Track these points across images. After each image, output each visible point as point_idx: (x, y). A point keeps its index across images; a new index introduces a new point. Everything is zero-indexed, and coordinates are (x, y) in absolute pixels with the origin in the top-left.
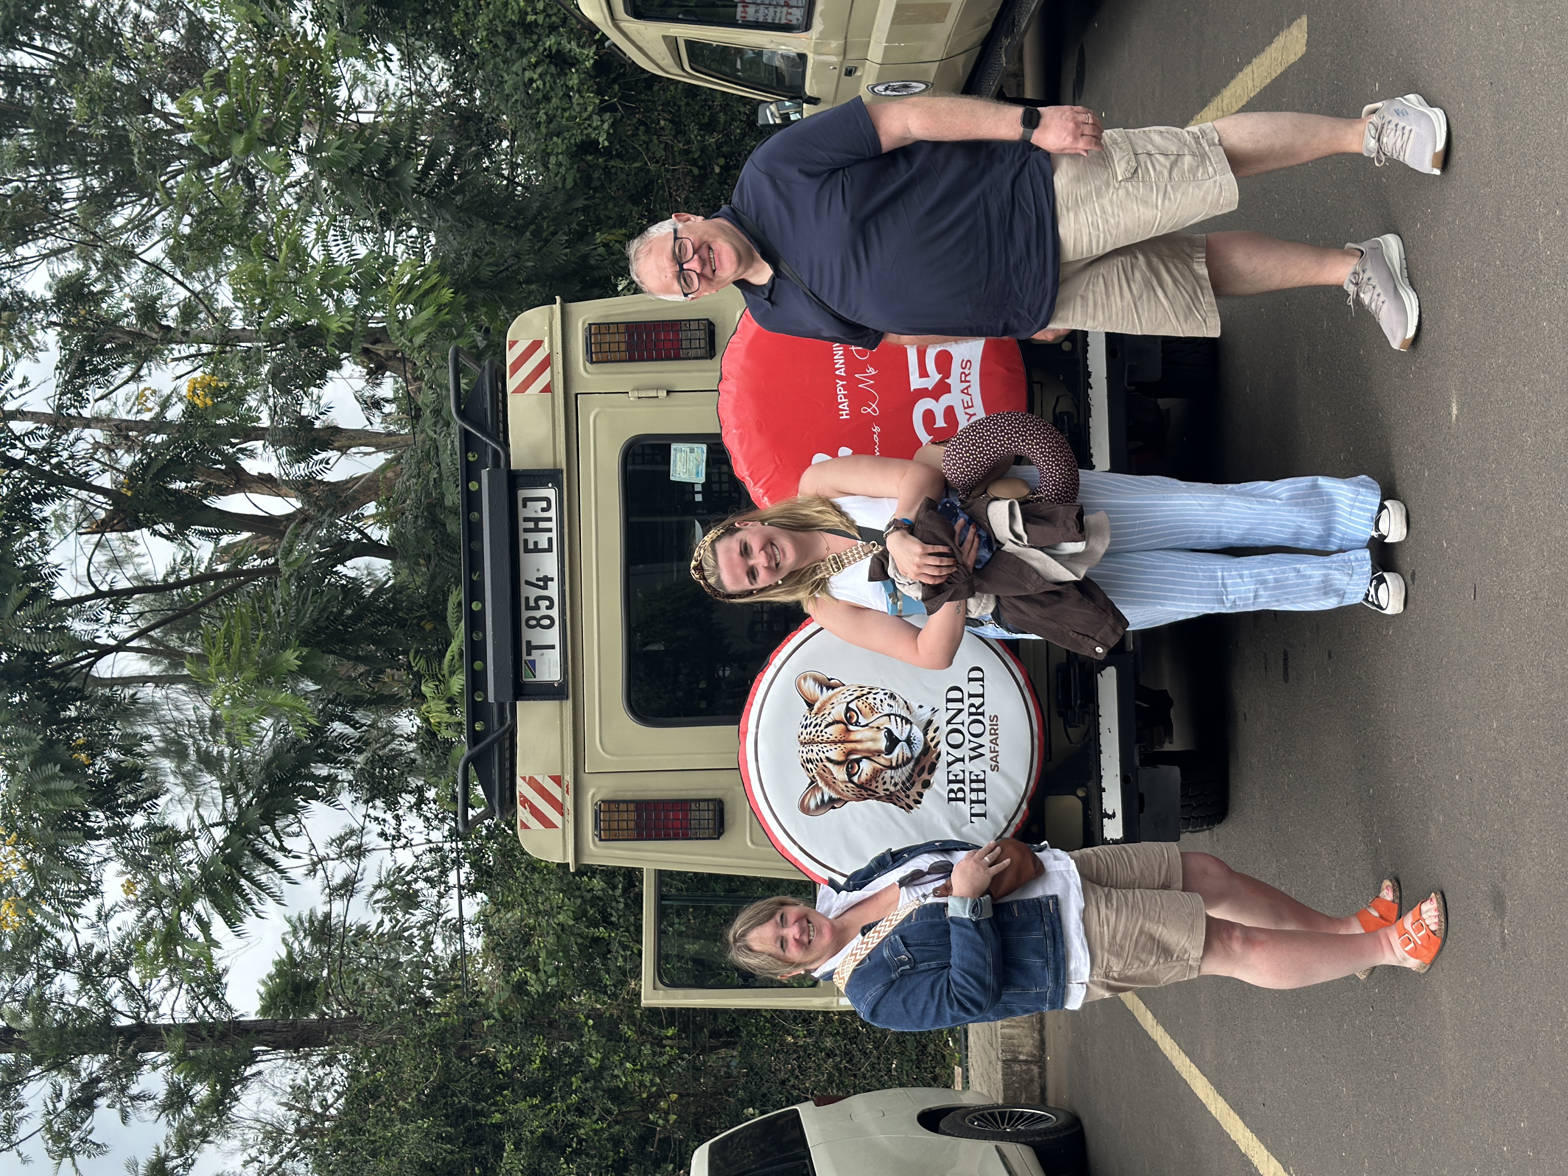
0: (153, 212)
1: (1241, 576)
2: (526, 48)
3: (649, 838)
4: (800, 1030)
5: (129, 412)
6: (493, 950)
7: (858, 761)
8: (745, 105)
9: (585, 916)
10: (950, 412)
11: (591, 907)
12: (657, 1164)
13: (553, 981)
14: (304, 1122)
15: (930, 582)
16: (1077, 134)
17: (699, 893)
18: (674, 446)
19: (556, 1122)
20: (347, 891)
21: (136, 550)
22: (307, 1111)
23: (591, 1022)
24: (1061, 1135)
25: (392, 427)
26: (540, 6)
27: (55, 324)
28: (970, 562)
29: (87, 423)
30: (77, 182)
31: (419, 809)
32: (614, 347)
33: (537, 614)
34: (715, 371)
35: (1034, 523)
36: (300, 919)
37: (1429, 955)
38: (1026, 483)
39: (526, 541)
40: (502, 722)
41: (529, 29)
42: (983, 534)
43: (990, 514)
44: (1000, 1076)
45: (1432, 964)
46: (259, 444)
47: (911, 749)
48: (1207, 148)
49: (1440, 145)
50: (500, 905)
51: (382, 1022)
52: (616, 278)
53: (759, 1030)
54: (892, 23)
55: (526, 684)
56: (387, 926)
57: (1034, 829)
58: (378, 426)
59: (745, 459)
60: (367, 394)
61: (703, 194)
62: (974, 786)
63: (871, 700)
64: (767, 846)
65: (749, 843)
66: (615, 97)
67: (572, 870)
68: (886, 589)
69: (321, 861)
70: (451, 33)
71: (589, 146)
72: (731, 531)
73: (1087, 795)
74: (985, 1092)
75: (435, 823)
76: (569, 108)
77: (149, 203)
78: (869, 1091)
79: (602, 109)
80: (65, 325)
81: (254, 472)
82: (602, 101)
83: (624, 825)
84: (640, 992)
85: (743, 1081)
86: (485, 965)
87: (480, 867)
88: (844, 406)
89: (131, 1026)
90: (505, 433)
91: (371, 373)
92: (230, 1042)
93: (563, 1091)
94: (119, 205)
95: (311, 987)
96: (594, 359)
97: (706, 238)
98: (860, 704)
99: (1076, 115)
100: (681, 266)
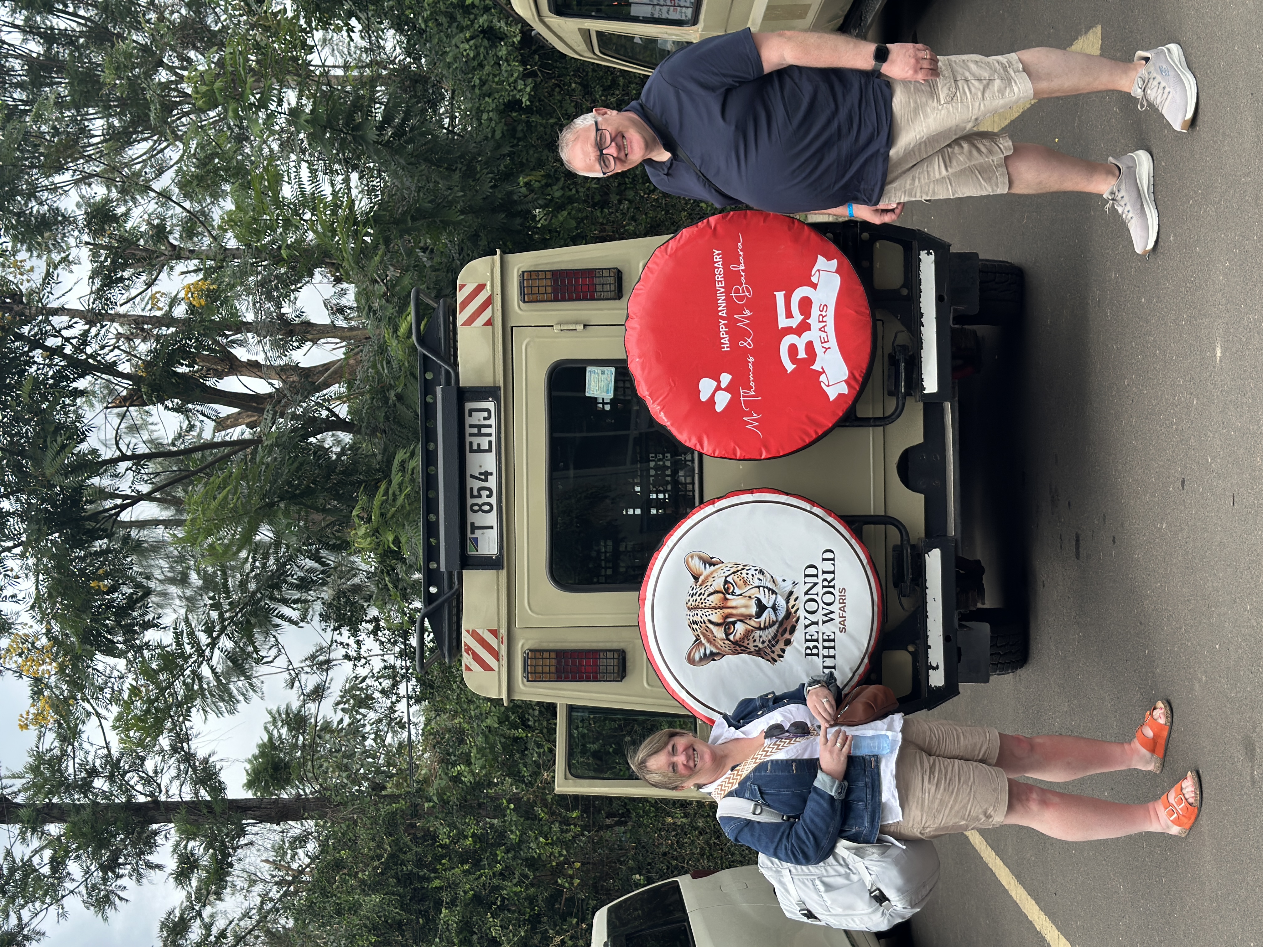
0: (163, 146)
2: (464, 25)
3: (567, 680)
4: (679, 814)
5: (143, 310)
7: (734, 623)
9: (508, 721)
10: (810, 346)
11: (513, 713)
12: (564, 918)
16: (917, 68)
18: (589, 369)
19: (484, 885)
20: (318, 696)
21: (150, 420)
23: (512, 805)
25: (352, 324)
27: (86, 243)
29: (113, 319)
30: (102, 121)
31: (376, 635)
32: (542, 290)
33: (479, 501)
34: (623, 309)
36: (278, 711)
37: (1188, 823)
39: (471, 443)
40: (451, 587)
41: (467, 10)
45: (1190, 829)
46: (247, 336)
47: (776, 614)
48: (1013, 74)
50: (438, 711)
51: (346, 803)
53: (647, 813)
54: (763, 19)
55: (470, 556)
56: (347, 721)
57: (873, 676)
58: (341, 324)
59: (646, 381)
60: (334, 301)
62: (826, 644)
63: (744, 575)
64: (659, 687)
65: (645, 685)
66: (535, 65)
67: (505, 703)
71: (514, 105)
73: (916, 650)
75: (388, 646)
76: (499, 74)
77: (160, 139)
79: (525, 76)
80: (94, 244)
81: (244, 359)
82: (525, 70)
83: (546, 669)
84: (554, 781)
85: (632, 852)
86: (425, 751)
87: (424, 681)
88: (726, 341)
89: (148, 802)
90: (456, 356)
91: (338, 280)
92: (226, 817)
93: (490, 860)
94: (135, 141)
95: (287, 766)
96: (526, 299)
97: (621, 129)
98: (735, 578)
99: (917, 52)
100: (601, 151)
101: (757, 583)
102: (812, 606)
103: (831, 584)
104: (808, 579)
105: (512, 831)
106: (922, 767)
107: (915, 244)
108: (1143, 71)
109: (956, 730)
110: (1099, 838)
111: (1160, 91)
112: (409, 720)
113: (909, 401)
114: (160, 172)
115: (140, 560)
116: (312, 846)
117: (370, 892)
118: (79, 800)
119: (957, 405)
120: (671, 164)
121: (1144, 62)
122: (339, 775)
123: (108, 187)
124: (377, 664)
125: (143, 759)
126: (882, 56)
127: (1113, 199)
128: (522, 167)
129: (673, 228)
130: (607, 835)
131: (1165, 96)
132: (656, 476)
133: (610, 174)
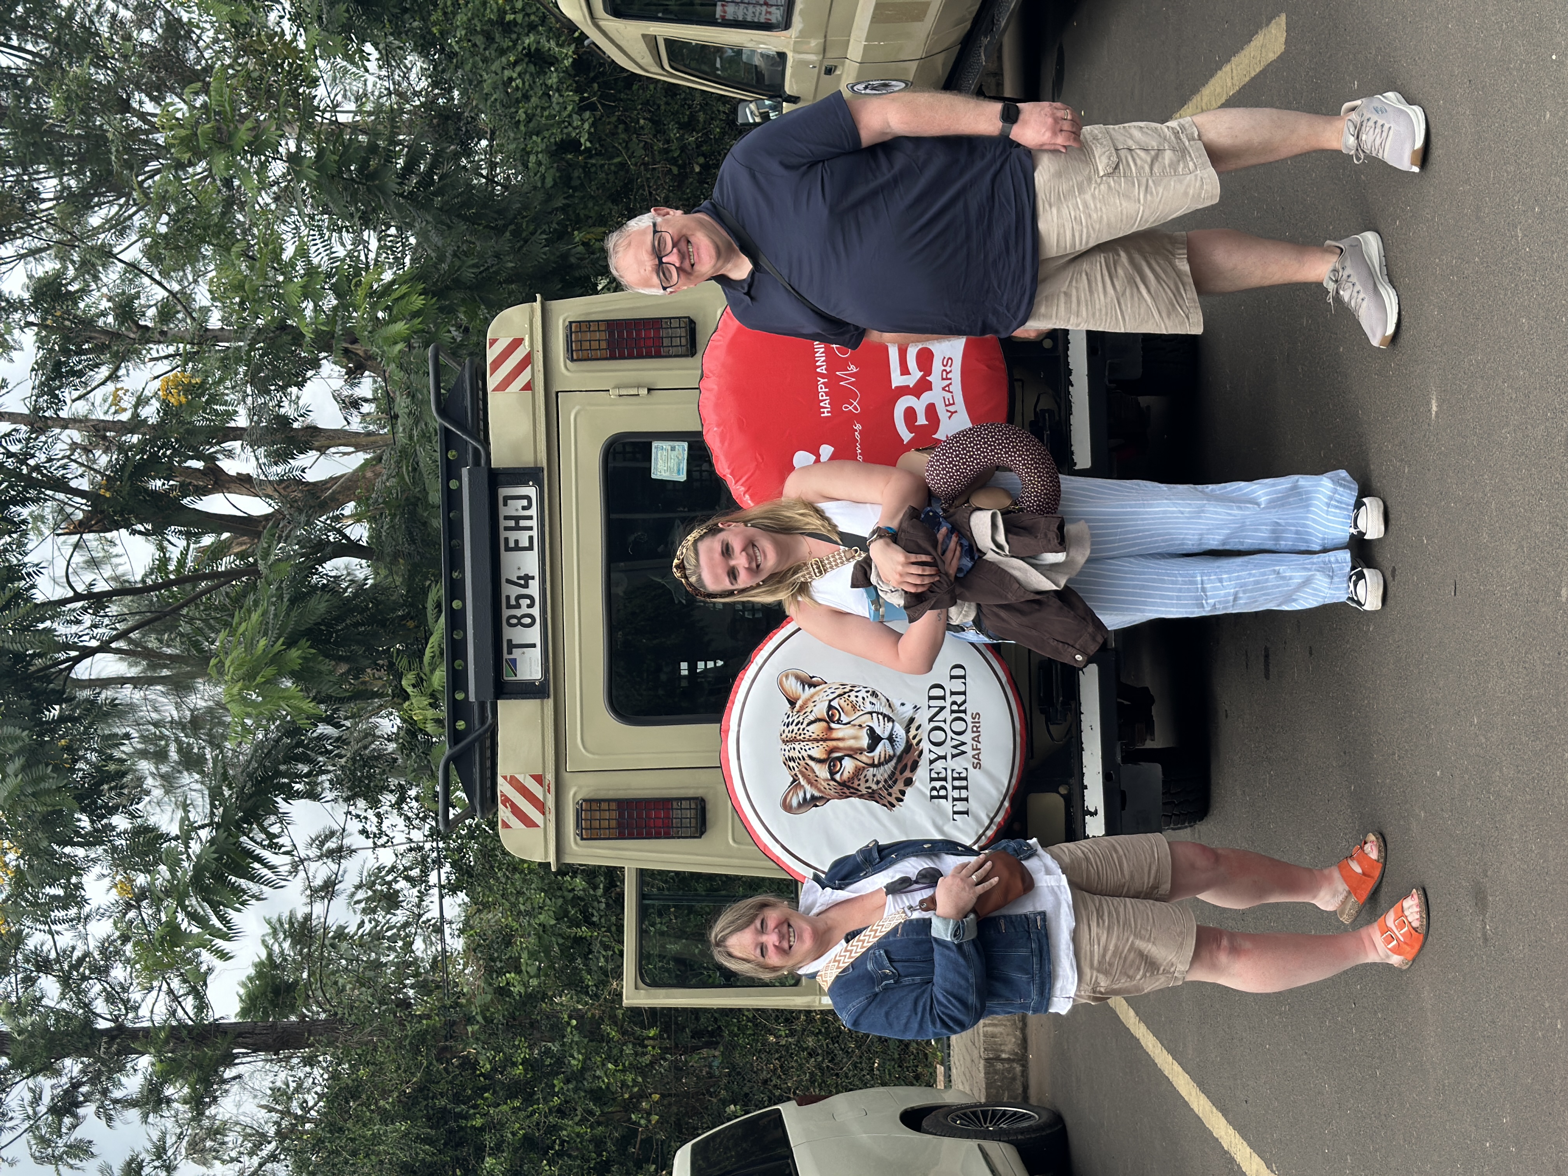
0: (131, 212)
1: (1221, 581)
2: (505, 47)
3: (631, 837)
4: (783, 1031)
5: (106, 413)
6: (474, 950)
7: (840, 759)
8: (724, 104)
9: (567, 916)
10: (931, 410)
11: (573, 907)
12: (639, 1165)
13: (534, 982)
14: (284, 1123)
15: (912, 590)
16: (1056, 130)
17: (680, 893)
18: (655, 444)
19: (538, 1124)
20: (328, 892)
21: (114, 551)
22: (287, 1113)
23: (574, 1022)
24: (1044, 1133)
25: (371, 427)
26: (519, 5)
27: (32, 324)
28: (952, 571)
29: (65, 424)
30: (55, 181)
31: (400, 809)
32: (595, 345)
33: (518, 613)
34: (696, 368)
35: (1016, 534)
36: (280, 920)
37: (1412, 952)
38: (1008, 493)
39: (506, 540)
40: (483, 720)
41: (508, 28)
42: (965, 543)
43: (972, 524)
44: (982, 1075)
45: (1414, 960)
46: (237, 444)
47: (893, 746)
48: (1187, 143)
49: (1419, 143)
50: (479, 906)
51: (363, 1024)
52: (596, 277)
53: (741, 1029)
54: (872, 22)
55: (507, 682)
56: (368, 926)
57: (1016, 826)
58: (356, 425)
59: (727, 456)
60: (346, 394)
61: (684, 193)
62: (956, 783)
63: (853, 698)
64: (749, 844)
65: (731, 841)
66: (595, 94)
67: (553, 869)
68: (869, 596)
69: (302, 861)
70: (430, 32)
71: (569, 145)
72: (714, 531)
73: (1069, 791)
74: (967, 1091)
75: (416, 822)
76: (549, 107)
77: (127, 203)
78: (851, 1090)
79: (581, 109)
80: (42, 326)
81: (232, 472)
82: (582, 100)
83: (605, 824)
84: (622, 994)
85: (725, 1080)
86: (465, 966)
87: (463, 872)
88: (826, 404)
89: (111, 1029)
90: (486, 431)
91: (350, 374)
93: (545, 1093)
94: (96, 205)
95: (291, 989)
96: (575, 357)
97: (685, 231)
98: (842, 702)
99: (1055, 112)
100: (659, 259)
101: (869, 708)
102: (938, 736)
103: (962, 708)
104: (933, 703)
112: (442, 917)
123: (63, 263)
126: (1009, 117)
128: (579, 222)
130: (692, 1058)
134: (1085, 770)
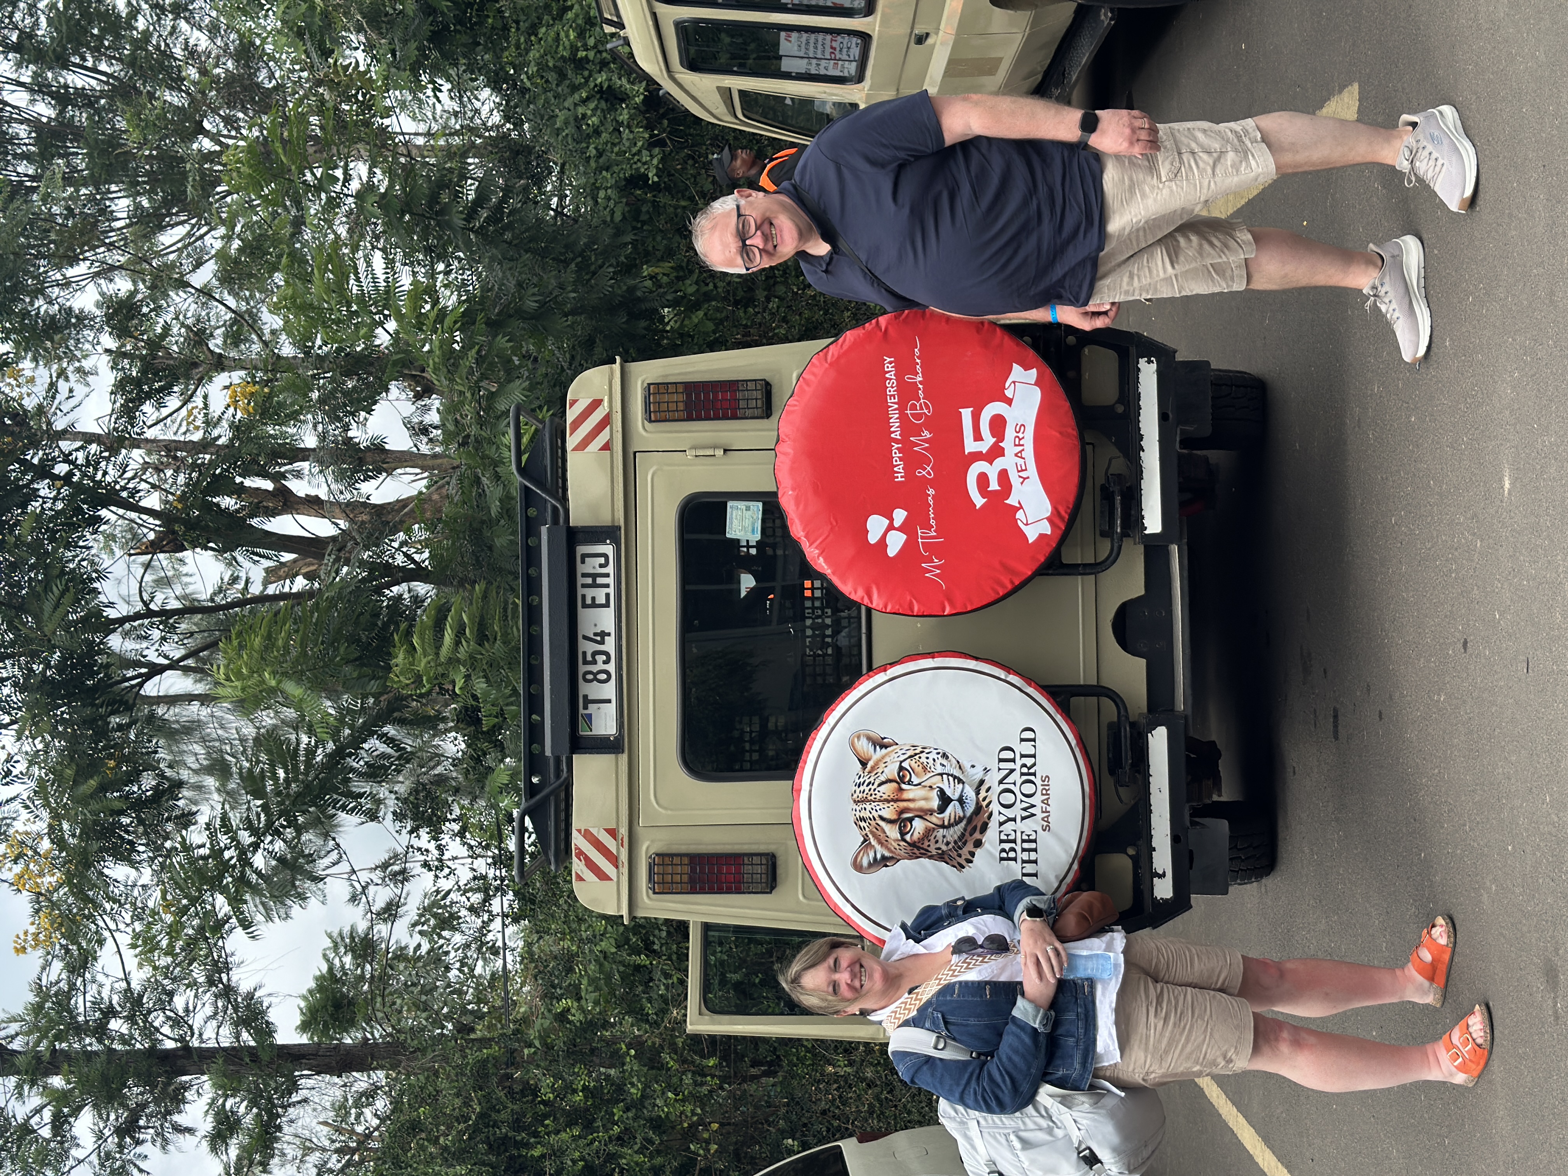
0: (202, 232)
2: (577, 84)
3: (702, 891)
4: (841, 1059)
5: (175, 434)
6: (535, 977)
7: (911, 820)
9: (628, 944)
10: (1003, 475)
11: (634, 935)
13: (595, 1008)
16: (1134, 140)
18: (730, 504)
19: (597, 1152)
20: (390, 915)
21: (184, 569)
23: (632, 1051)
25: (437, 449)
26: (591, 43)
29: (139, 445)
30: (128, 201)
31: (463, 837)
32: (673, 407)
33: (594, 668)
34: (772, 430)
36: (341, 934)
37: (1477, 1069)
39: (584, 597)
40: (558, 776)
41: (580, 64)
45: (1478, 1078)
46: (305, 465)
47: (963, 808)
48: (1249, 145)
50: (540, 932)
51: (425, 1049)
53: (802, 1060)
54: (944, 77)
55: (582, 737)
56: (425, 947)
58: (425, 449)
59: (801, 522)
60: (416, 420)
62: (1026, 845)
63: (923, 760)
64: (817, 900)
65: (801, 897)
66: (664, 131)
67: (626, 922)
70: (503, 68)
71: (637, 181)
73: (1137, 852)
75: (479, 851)
76: (619, 143)
77: (199, 223)
79: (651, 145)
81: (301, 494)
82: (652, 136)
83: (677, 878)
84: (685, 1021)
85: (783, 1110)
86: (523, 984)
87: (523, 894)
88: (900, 468)
89: (177, 1049)
90: (565, 489)
91: (418, 397)
92: (274, 1067)
93: (605, 1121)
94: (169, 225)
95: (351, 1003)
96: (653, 418)
97: (768, 214)
98: (913, 763)
99: (1133, 120)
100: (744, 241)
101: (940, 770)
102: (1008, 798)
103: (1032, 771)
104: (1003, 765)
105: (633, 1085)
106: (1147, 996)
107: (1133, 350)
108: (1409, 138)
109: (1190, 950)
110: (1366, 1088)
111: (1432, 163)
112: (505, 944)
113: (1127, 543)
114: (199, 264)
115: (169, 745)
116: (381, 1104)
117: (455, 1163)
118: (91, 1044)
119: (1186, 547)
120: (831, 259)
121: (1411, 128)
122: (417, 1016)
123: (135, 282)
124: (465, 875)
125: (171, 994)
126: (1089, 125)
127: (1375, 295)
128: (647, 257)
129: (833, 331)
130: (751, 1088)
131: (1437, 169)
132: (813, 636)
133: (755, 269)
134: (1153, 832)
